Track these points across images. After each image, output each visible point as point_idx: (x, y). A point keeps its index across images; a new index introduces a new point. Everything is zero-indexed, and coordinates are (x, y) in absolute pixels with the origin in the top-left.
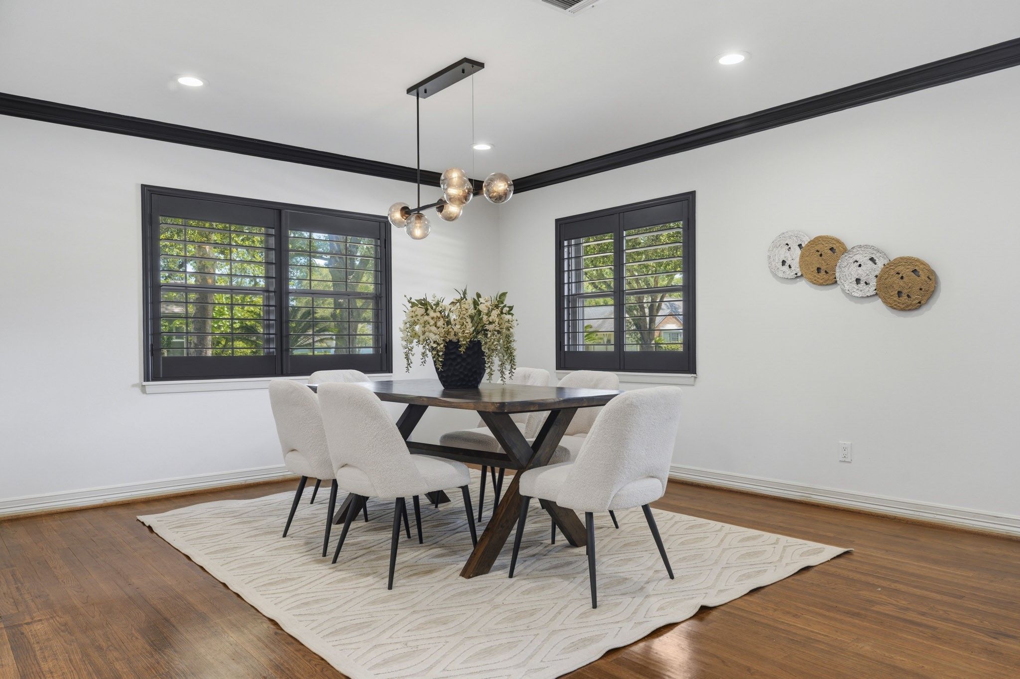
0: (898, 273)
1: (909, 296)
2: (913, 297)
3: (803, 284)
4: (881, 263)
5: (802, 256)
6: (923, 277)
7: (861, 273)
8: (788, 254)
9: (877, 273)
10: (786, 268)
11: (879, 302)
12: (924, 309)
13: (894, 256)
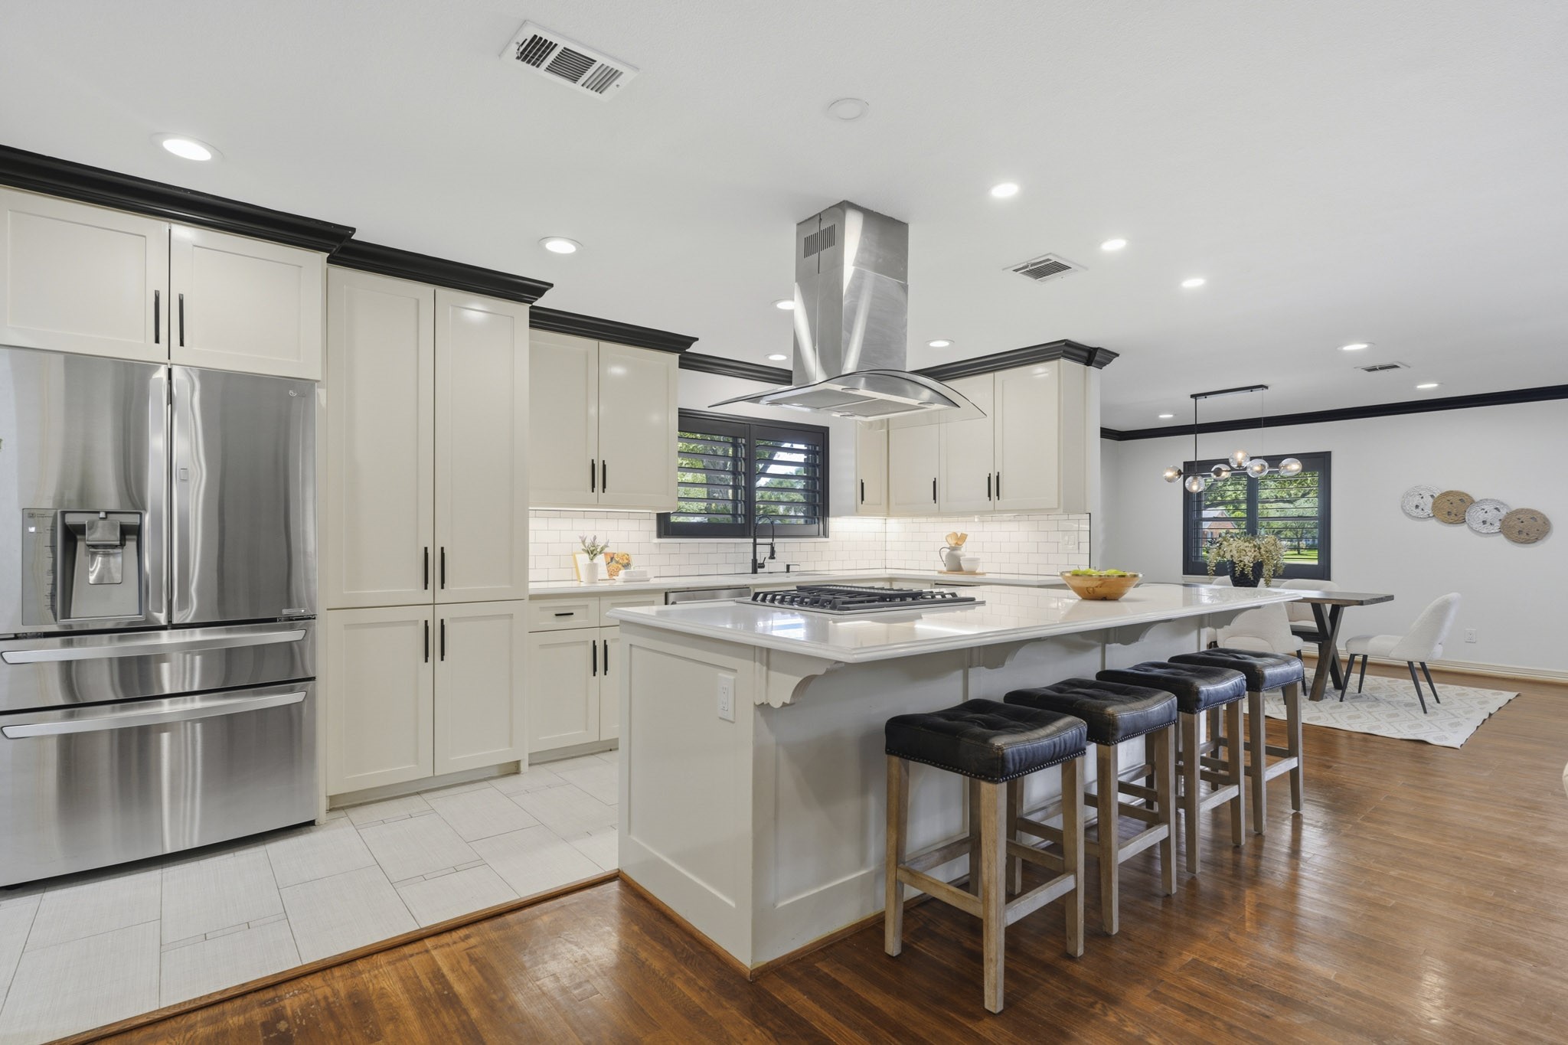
0: (1519, 519)
1: (1527, 534)
2: (1531, 535)
3: (1433, 522)
4: (1504, 512)
5: (1434, 504)
6: (1540, 522)
7: (1489, 517)
8: (1421, 501)
9: (1501, 518)
10: (1419, 510)
11: (1502, 536)
12: (1539, 542)
13: (1514, 508)
